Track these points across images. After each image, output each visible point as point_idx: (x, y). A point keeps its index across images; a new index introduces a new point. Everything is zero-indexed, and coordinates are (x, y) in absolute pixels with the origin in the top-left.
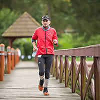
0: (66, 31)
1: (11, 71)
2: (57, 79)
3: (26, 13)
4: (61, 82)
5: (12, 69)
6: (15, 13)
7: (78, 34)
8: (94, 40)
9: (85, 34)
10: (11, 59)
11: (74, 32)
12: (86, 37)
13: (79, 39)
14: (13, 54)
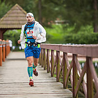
0: (56, 21)
1: (3, 63)
2: (48, 72)
3: (17, 5)
4: (52, 76)
5: (3, 61)
6: (6, 4)
7: (68, 24)
8: (84, 31)
9: (75, 24)
10: (3, 51)
11: (64, 23)
12: (76, 28)
13: (69, 30)
14: (4, 46)
